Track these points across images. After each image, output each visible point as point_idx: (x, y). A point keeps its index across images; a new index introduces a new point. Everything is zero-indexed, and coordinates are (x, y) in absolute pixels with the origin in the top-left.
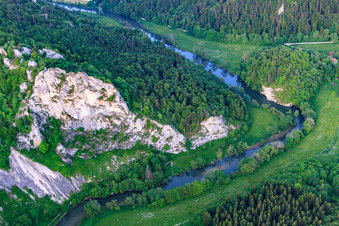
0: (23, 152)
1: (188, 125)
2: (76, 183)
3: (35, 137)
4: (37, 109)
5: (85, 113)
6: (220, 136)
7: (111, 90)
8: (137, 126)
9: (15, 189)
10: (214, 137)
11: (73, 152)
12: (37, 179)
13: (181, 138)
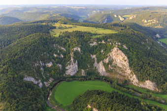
0: (103, 62)
1: (141, 79)
2: (107, 74)
3: (107, 61)
4: (111, 56)
5: (118, 61)
6: (150, 89)
7: (126, 58)
8: (129, 71)
9: (96, 67)
10: (148, 88)
11: (112, 68)
12: (101, 68)
13: (137, 81)
